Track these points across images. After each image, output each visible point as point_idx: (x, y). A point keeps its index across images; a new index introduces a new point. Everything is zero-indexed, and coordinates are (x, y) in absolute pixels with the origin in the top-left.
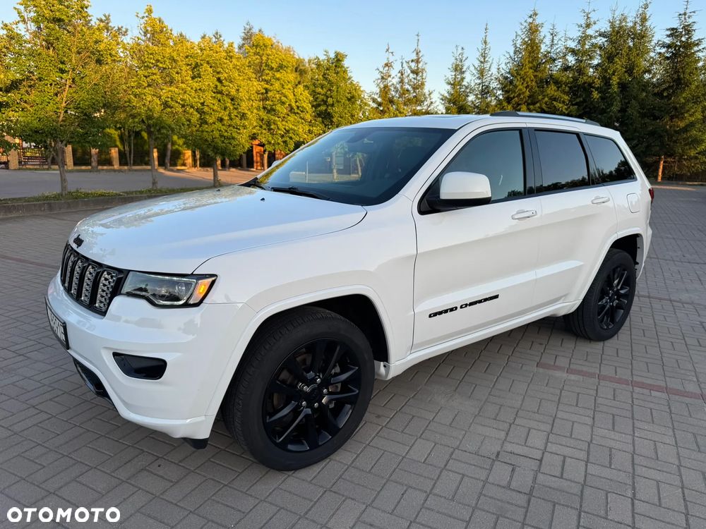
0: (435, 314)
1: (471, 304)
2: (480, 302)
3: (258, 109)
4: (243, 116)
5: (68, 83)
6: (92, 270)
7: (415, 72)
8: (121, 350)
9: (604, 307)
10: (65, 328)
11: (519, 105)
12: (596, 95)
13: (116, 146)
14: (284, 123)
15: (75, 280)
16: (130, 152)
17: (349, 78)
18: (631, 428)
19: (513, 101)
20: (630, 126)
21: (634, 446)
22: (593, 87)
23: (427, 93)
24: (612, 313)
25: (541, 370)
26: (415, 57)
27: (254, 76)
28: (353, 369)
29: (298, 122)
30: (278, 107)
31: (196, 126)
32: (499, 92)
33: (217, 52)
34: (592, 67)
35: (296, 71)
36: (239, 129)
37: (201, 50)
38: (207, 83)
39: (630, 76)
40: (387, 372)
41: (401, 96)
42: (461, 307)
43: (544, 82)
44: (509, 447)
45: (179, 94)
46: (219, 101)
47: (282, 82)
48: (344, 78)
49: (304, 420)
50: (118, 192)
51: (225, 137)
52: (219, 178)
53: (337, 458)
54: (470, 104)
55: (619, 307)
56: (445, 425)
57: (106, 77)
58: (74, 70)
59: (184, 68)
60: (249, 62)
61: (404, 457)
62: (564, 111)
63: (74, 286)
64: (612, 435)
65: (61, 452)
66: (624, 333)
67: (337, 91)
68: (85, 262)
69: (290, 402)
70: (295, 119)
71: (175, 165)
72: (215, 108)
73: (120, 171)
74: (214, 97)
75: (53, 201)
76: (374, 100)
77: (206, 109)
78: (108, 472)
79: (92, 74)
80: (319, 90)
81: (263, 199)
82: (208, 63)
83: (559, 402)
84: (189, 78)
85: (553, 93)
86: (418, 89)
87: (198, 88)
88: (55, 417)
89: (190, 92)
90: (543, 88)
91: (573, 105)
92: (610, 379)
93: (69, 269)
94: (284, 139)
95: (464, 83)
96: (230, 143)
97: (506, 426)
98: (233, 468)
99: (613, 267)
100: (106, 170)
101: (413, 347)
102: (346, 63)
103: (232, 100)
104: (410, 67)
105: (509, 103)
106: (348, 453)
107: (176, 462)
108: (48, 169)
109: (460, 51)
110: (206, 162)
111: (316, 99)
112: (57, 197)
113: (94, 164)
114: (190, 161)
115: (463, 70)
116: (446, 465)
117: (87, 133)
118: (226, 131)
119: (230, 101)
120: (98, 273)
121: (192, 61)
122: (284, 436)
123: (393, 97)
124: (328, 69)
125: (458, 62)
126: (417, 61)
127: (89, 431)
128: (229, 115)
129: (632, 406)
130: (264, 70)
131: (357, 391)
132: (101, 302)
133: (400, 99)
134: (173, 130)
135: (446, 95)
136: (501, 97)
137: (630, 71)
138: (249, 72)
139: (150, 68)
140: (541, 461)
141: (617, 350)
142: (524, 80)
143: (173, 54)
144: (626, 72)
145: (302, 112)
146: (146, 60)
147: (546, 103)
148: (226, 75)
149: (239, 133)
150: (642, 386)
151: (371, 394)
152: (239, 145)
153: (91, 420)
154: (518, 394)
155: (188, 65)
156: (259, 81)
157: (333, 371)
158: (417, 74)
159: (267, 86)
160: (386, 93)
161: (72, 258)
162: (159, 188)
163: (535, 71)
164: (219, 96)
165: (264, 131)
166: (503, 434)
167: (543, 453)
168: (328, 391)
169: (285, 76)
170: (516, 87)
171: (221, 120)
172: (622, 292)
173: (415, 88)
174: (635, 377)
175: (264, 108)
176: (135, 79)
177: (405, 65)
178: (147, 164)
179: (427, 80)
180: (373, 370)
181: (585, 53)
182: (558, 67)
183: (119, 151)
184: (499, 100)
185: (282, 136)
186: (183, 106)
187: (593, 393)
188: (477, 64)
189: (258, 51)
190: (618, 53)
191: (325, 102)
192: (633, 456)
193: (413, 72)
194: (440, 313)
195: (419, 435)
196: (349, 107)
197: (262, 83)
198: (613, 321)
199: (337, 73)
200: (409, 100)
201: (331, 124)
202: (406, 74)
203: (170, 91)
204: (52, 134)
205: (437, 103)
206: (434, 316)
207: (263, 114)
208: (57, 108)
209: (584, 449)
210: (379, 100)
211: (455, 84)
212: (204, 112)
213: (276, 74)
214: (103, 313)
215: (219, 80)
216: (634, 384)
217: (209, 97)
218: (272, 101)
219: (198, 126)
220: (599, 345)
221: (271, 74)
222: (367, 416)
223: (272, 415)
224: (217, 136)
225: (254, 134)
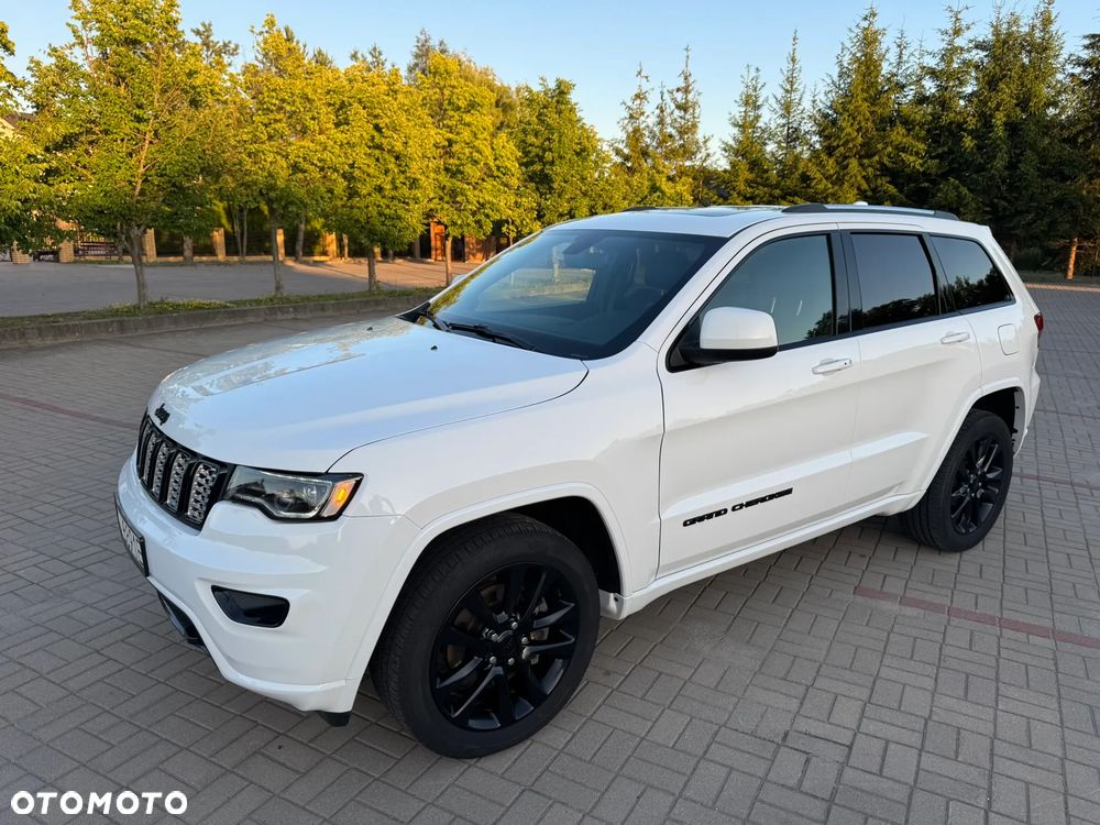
0: (693, 521)
1: (749, 504)
2: (763, 500)
3: (437, 171)
4: (414, 184)
5: (147, 137)
6: (181, 461)
7: (683, 107)
8: (223, 583)
9: (961, 499)
10: (143, 545)
11: (846, 158)
12: (968, 142)
13: (221, 225)
14: (476, 192)
15: (158, 474)
16: (242, 234)
17: (579, 121)
18: (994, 697)
19: (837, 153)
20: (1024, 192)
21: (995, 726)
22: (965, 130)
23: (701, 140)
24: (973, 510)
25: (859, 599)
26: (682, 84)
27: (430, 120)
28: (567, 606)
29: (499, 191)
30: (469, 169)
31: (342, 199)
32: (815, 138)
33: (373, 85)
34: (963, 98)
35: (497, 106)
36: (408, 204)
37: (350, 81)
38: (358, 134)
39: (1023, 111)
40: (620, 607)
41: (661, 144)
42: (734, 509)
43: (886, 122)
44: (802, 725)
45: (316, 151)
46: (378, 160)
47: (474, 129)
48: (570, 120)
49: (493, 683)
50: (223, 303)
51: (385, 216)
52: (378, 278)
53: (544, 739)
54: (768, 156)
55: (986, 499)
56: (708, 687)
57: (205, 128)
58: (156, 117)
59: (324, 110)
60: (424, 98)
61: (643, 739)
62: (918, 167)
63: (157, 482)
64: (964, 707)
65: (137, 724)
66: (993, 540)
67: (560, 141)
68: (173, 448)
69: (472, 658)
70: (493, 185)
71: (311, 254)
72: (371, 171)
73: (226, 264)
74: (370, 155)
75: (126, 318)
76: (618, 152)
77: (357, 173)
78: (205, 755)
79: (185, 123)
80: (531, 139)
81: (435, 348)
82: (360, 101)
83: (884, 653)
84: (331, 125)
85: (900, 138)
86: (687, 133)
87: (345, 141)
88: (128, 667)
89: (332, 148)
90: (884, 130)
91: (931, 158)
92: (966, 615)
93: (149, 454)
94: (478, 217)
95: (759, 125)
96: (393, 226)
97: (802, 689)
98: (388, 752)
99: (977, 438)
100: (206, 263)
101: (658, 571)
102: (573, 97)
103: (397, 158)
104: (674, 100)
105: (830, 155)
106: (560, 732)
107: (305, 742)
108: (118, 263)
109: (753, 73)
110: (358, 251)
111: (526, 154)
112: (133, 311)
113: (188, 253)
114: (333, 248)
115: (759, 103)
116: (705, 752)
117: (176, 214)
118: (388, 206)
119: (393, 160)
120: (190, 466)
121: (337, 99)
122: (462, 709)
123: (648, 146)
124: (545, 107)
125: (750, 91)
126: (686, 90)
127: (177, 690)
128: (393, 182)
129: (997, 660)
130: (446, 110)
131: (573, 640)
132: (195, 509)
133: (659, 150)
134: (305, 206)
135: (731, 142)
136: (818, 146)
137: (1023, 103)
138: (423, 113)
139: (272, 112)
140: (850, 747)
141: (981, 566)
142: (854, 118)
143: (306, 90)
144: (1017, 105)
145: (504, 175)
146: (266, 99)
147: (889, 156)
148: (387, 120)
149: (408, 211)
150: (1016, 626)
151: (596, 640)
152: (407, 229)
153: (181, 673)
154: (822, 638)
155: (330, 105)
156: (438, 127)
157: (537, 610)
158: (686, 111)
159: (450, 136)
160: (637, 140)
161: (153, 439)
162: (285, 295)
163: (872, 104)
164: (377, 152)
165: (446, 206)
166: (794, 704)
167: (855, 735)
168: (529, 639)
169: (479, 119)
170: (841, 129)
171: (380, 189)
172: (990, 476)
173: (682, 133)
174: (1005, 612)
175: (447, 170)
176: (249, 129)
177: (666, 96)
178: (268, 252)
179: (701, 119)
180: (597, 606)
181: (951, 75)
182: (909, 98)
183: (226, 233)
184: (815, 151)
185: (474, 214)
186: (322, 169)
187: (939, 638)
188: (780, 93)
189: (436, 81)
190: (1005, 76)
191: (541, 158)
192: (992, 743)
193: (679, 107)
194: (701, 519)
195: (668, 703)
196: (578, 166)
197: (443, 131)
198: (975, 519)
199: (560, 113)
200: (672, 151)
201: (550, 193)
202: (668, 111)
203: (301, 147)
204: (124, 216)
205: (717, 156)
206: (691, 523)
207: (444, 179)
208: (132, 176)
209: (917, 728)
210: (626, 151)
211: (744, 126)
212: (353, 178)
213: (464, 116)
214: (198, 526)
215: (377, 128)
216: (1003, 623)
217: (361, 156)
218: (459, 159)
219: (345, 199)
220: (953, 559)
221: (457, 118)
222: (590, 672)
223: (444, 678)
224: (375, 214)
225: (431, 210)
